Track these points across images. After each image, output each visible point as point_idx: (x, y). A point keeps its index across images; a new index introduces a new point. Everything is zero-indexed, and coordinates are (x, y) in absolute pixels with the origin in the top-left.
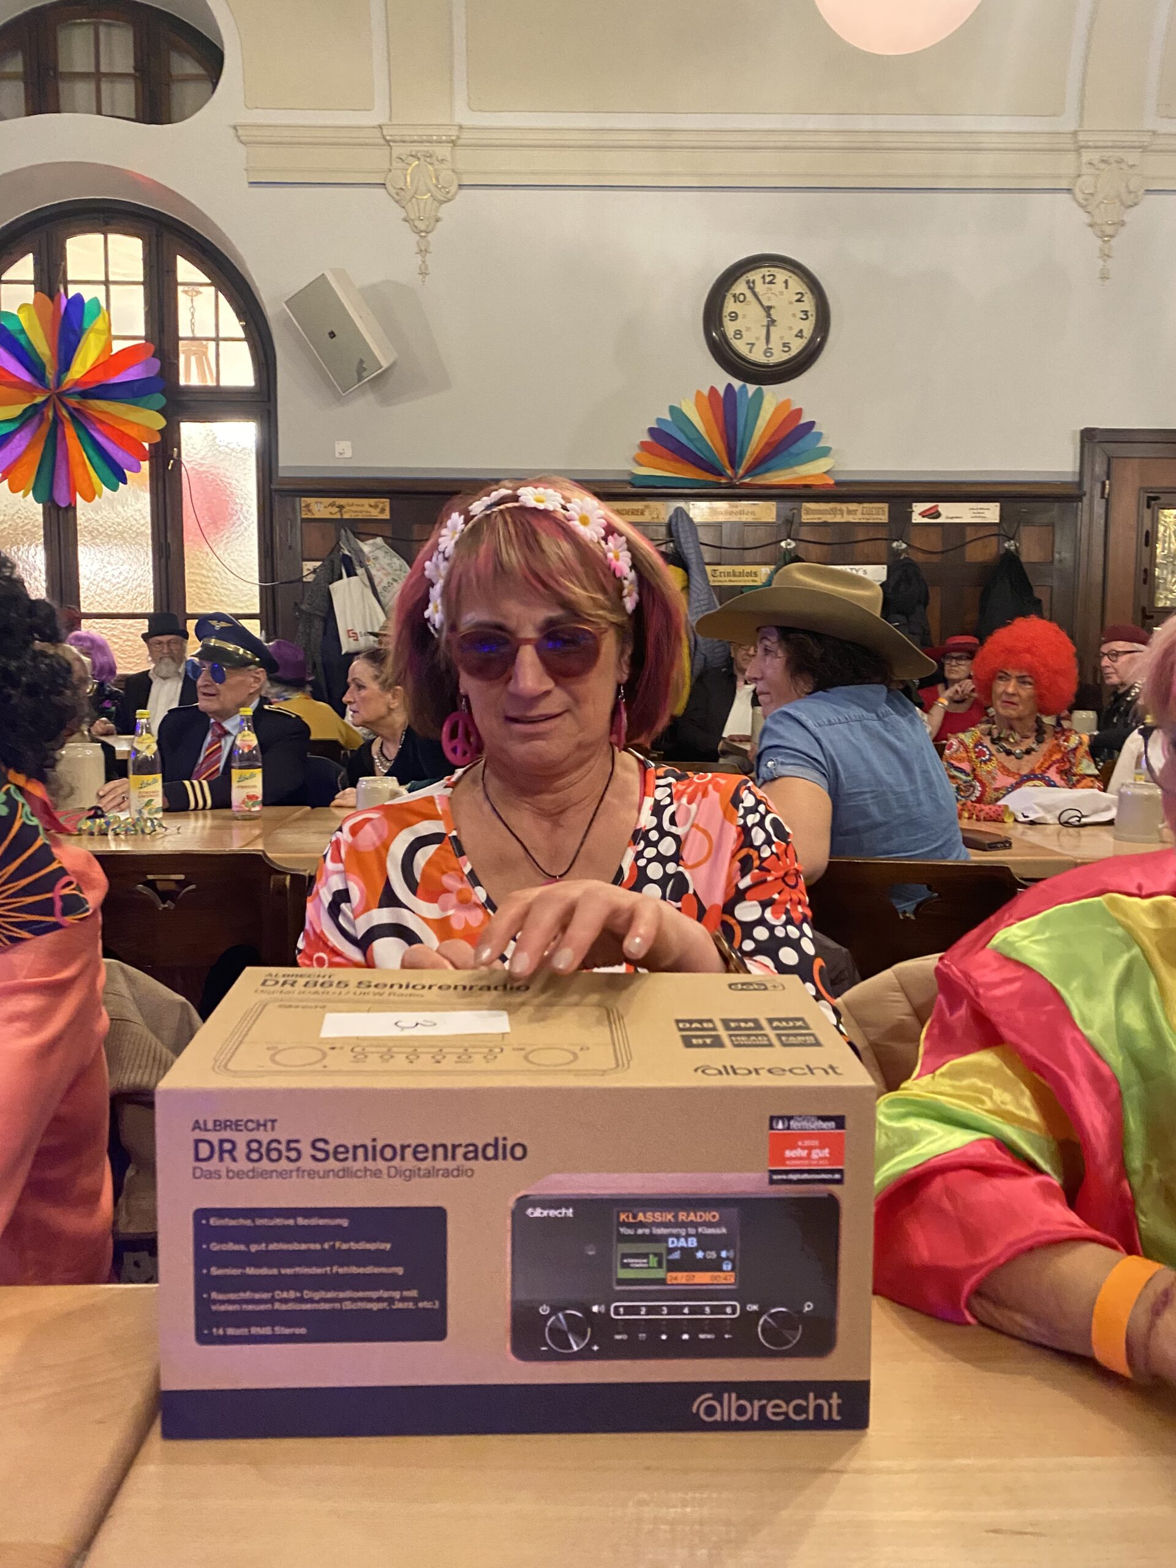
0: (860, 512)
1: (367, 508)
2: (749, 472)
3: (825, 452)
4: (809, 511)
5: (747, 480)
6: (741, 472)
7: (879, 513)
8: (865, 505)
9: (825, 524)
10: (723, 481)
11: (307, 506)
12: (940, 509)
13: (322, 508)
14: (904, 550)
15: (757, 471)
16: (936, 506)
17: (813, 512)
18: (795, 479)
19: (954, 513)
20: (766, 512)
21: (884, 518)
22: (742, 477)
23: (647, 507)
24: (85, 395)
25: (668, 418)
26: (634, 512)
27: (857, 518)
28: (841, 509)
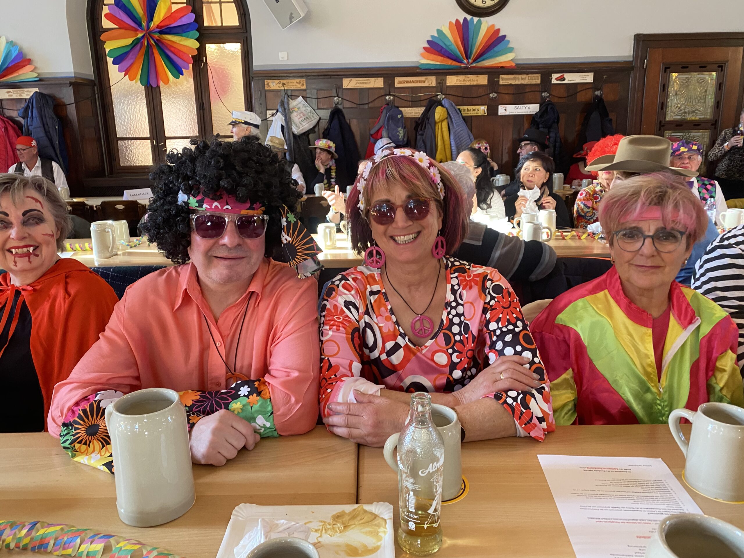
0: (527, 79)
1: (295, 84)
2: (475, 61)
3: (511, 50)
4: (503, 79)
5: (474, 65)
6: (471, 61)
7: (536, 79)
8: (530, 75)
9: (511, 85)
10: (463, 66)
11: (268, 84)
12: (565, 76)
13: (275, 85)
14: (548, 97)
15: (479, 60)
16: (563, 75)
17: (505, 80)
18: (497, 63)
19: (571, 78)
20: (483, 80)
21: (538, 81)
22: (472, 63)
23: (426, 79)
24: (161, 32)
25: (436, 35)
26: (420, 82)
27: (526, 82)
28: (518, 78)
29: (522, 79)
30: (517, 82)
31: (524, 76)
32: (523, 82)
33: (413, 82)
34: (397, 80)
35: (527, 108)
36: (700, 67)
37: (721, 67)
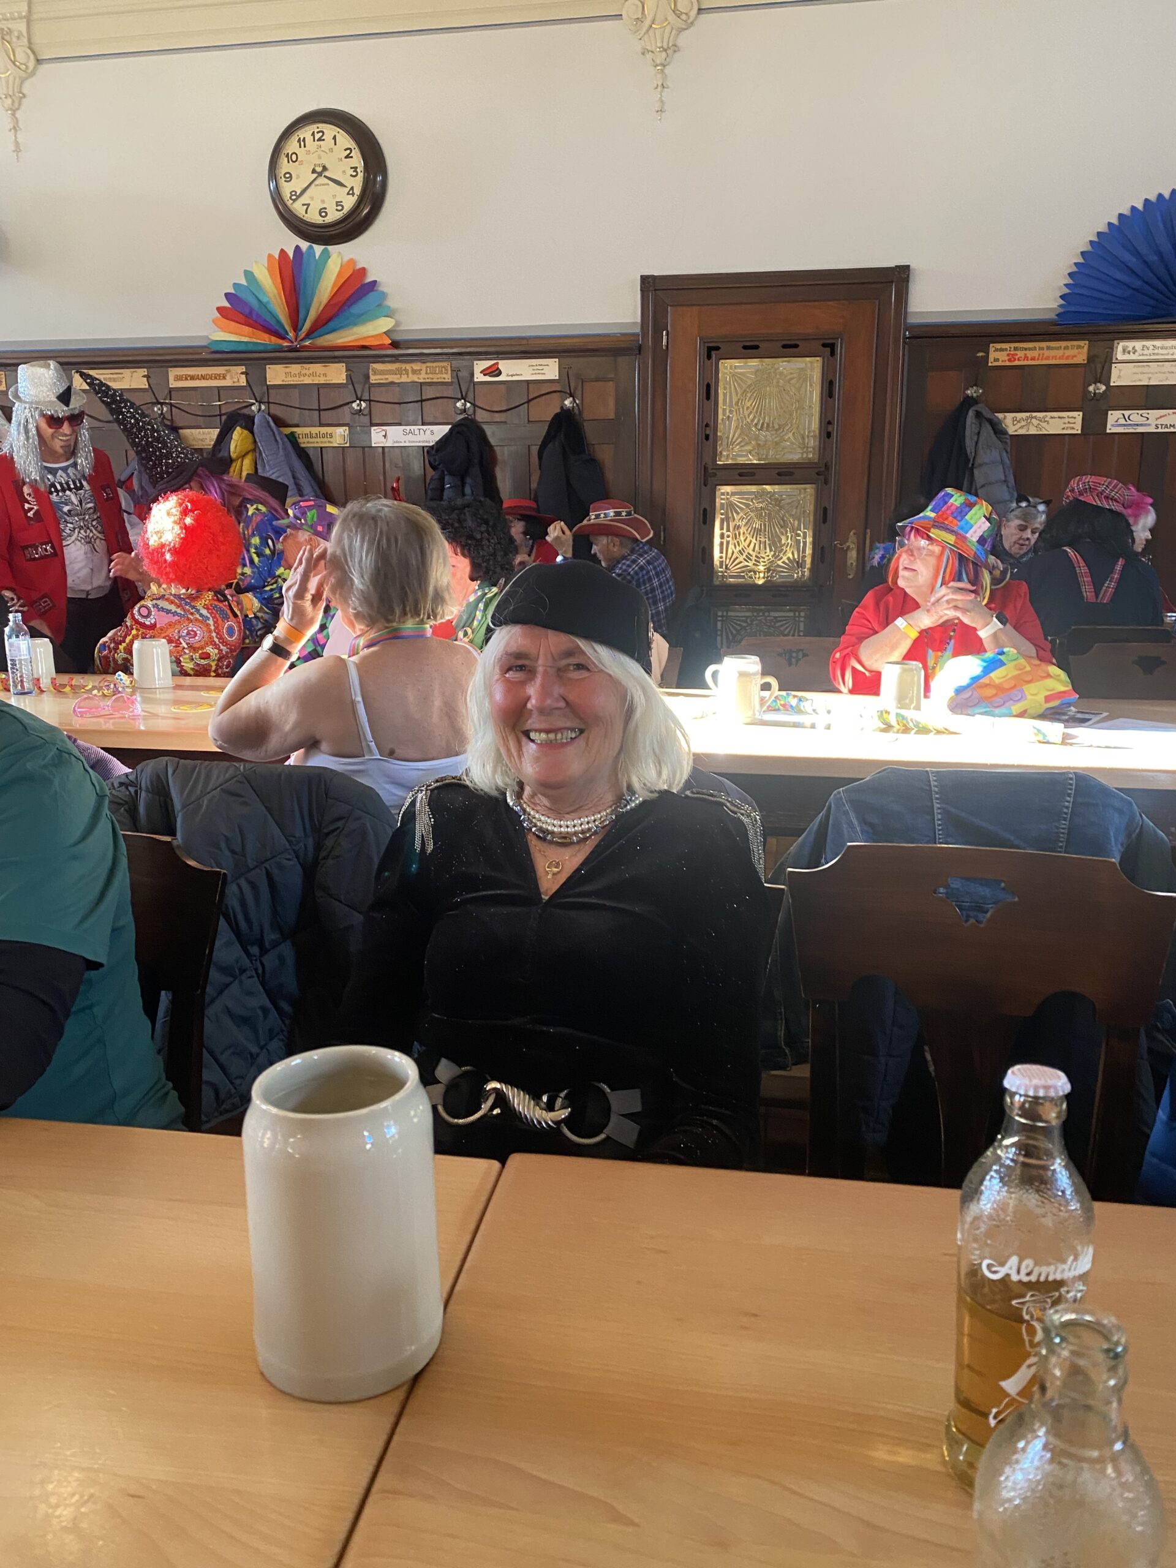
0: (423, 372)
2: (308, 336)
3: (387, 311)
4: (375, 372)
5: (307, 343)
6: (302, 334)
7: (441, 373)
8: (429, 364)
10: (286, 344)
12: (500, 367)
15: (317, 333)
16: (497, 363)
17: (380, 373)
18: (356, 340)
19: (515, 370)
20: (336, 374)
21: (447, 377)
22: (303, 340)
23: (227, 371)
25: (244, 282)
26: (216, 377)
27: (422, 378)
28: (405, 370)
29: (414, 372)
30: (404, 379)
31: (417, 366)
32: (415, 378)
33: (203, 377)
34: (173, 373)
35: (428, 432)
36: (784, 346)
37: (832, 347)
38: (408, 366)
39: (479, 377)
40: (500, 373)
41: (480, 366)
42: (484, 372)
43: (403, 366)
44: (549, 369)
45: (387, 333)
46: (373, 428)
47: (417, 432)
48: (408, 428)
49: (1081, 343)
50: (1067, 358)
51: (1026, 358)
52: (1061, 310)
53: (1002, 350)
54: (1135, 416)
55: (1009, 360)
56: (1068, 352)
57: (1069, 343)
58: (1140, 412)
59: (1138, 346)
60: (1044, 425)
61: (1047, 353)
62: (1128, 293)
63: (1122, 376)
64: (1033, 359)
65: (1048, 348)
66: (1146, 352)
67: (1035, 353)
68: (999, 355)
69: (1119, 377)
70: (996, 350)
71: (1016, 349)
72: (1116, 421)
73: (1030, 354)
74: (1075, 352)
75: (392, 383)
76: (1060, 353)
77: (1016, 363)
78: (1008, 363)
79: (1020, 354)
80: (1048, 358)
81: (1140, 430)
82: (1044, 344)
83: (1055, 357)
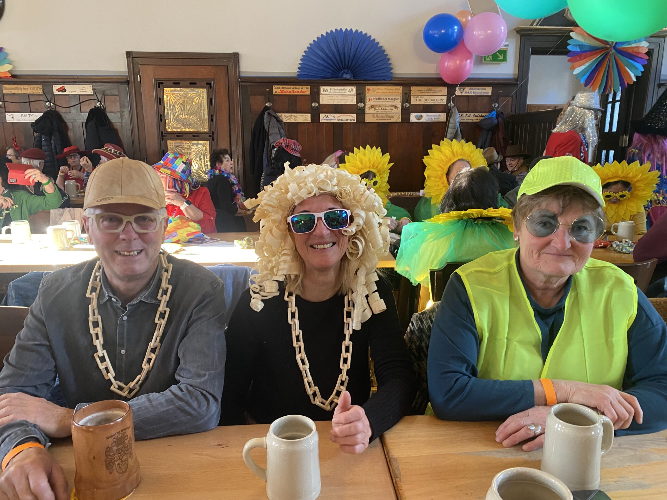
0: (29, 89)
3: (9, 62)
7: (38, 90)
8: (31, 86)
12: (66, 88)
16: (63, 87)
17: (7, 89)
19: (71, 89)
21: (41, 92)
27: (28, 92)
28: (20, 88)
29: (25, 89)
30: (20, 92)
31: (26, 86)
32: (25, 92)
35: (34, 116)
36: (191, 84)
37: (210, 84)
38: (22, 86)
39: (56, 92)
40: (65, 91)
41: (56, 88)
42: (58, 90)
43: (19, 86)
44: (88, 90)
45: (9, 71)
46: (6, 114)
47: (28, 116)
48: (24, 114)
49: (308, 87)
50: (303, 92)
51: (287, 91)
52: (298, 73)
53: (278, 88)
54: (330, 116)
55: (281, 92)
56: (303, 90)
57: (303, 87)
58: (332, 114)
59: (328, 88)
60: (296, 118)
61: (295, 90)
62: (322, 68)
63: (324, 100)
64: (290, 92)
65: (295, 88)
66: (331, 91)
67: (291, 90)
68: (277, 90)
69: (323, 100)
70: (276, 88)
71: (283, 88)
72: (323, 118)
73: (289, 90)
74: (306, 90)
75: (14, 94)
76: (300, 90)
77: (284, 94)
78: (280, 94)
79: (285, 90)
80: (295, 92)
81: (332, 121)
82: (294, 87)
83: (298, 92)
